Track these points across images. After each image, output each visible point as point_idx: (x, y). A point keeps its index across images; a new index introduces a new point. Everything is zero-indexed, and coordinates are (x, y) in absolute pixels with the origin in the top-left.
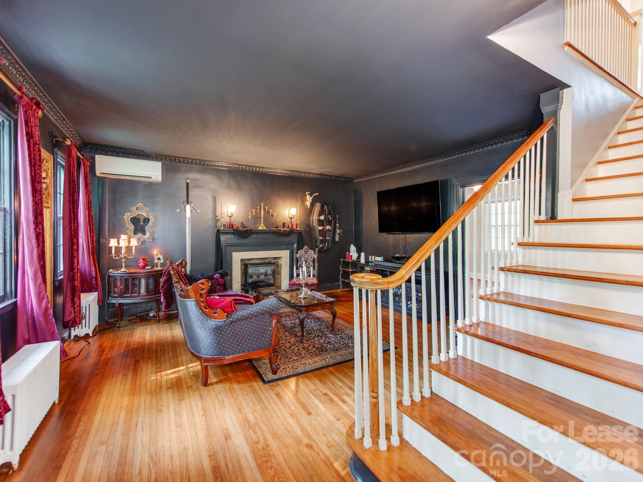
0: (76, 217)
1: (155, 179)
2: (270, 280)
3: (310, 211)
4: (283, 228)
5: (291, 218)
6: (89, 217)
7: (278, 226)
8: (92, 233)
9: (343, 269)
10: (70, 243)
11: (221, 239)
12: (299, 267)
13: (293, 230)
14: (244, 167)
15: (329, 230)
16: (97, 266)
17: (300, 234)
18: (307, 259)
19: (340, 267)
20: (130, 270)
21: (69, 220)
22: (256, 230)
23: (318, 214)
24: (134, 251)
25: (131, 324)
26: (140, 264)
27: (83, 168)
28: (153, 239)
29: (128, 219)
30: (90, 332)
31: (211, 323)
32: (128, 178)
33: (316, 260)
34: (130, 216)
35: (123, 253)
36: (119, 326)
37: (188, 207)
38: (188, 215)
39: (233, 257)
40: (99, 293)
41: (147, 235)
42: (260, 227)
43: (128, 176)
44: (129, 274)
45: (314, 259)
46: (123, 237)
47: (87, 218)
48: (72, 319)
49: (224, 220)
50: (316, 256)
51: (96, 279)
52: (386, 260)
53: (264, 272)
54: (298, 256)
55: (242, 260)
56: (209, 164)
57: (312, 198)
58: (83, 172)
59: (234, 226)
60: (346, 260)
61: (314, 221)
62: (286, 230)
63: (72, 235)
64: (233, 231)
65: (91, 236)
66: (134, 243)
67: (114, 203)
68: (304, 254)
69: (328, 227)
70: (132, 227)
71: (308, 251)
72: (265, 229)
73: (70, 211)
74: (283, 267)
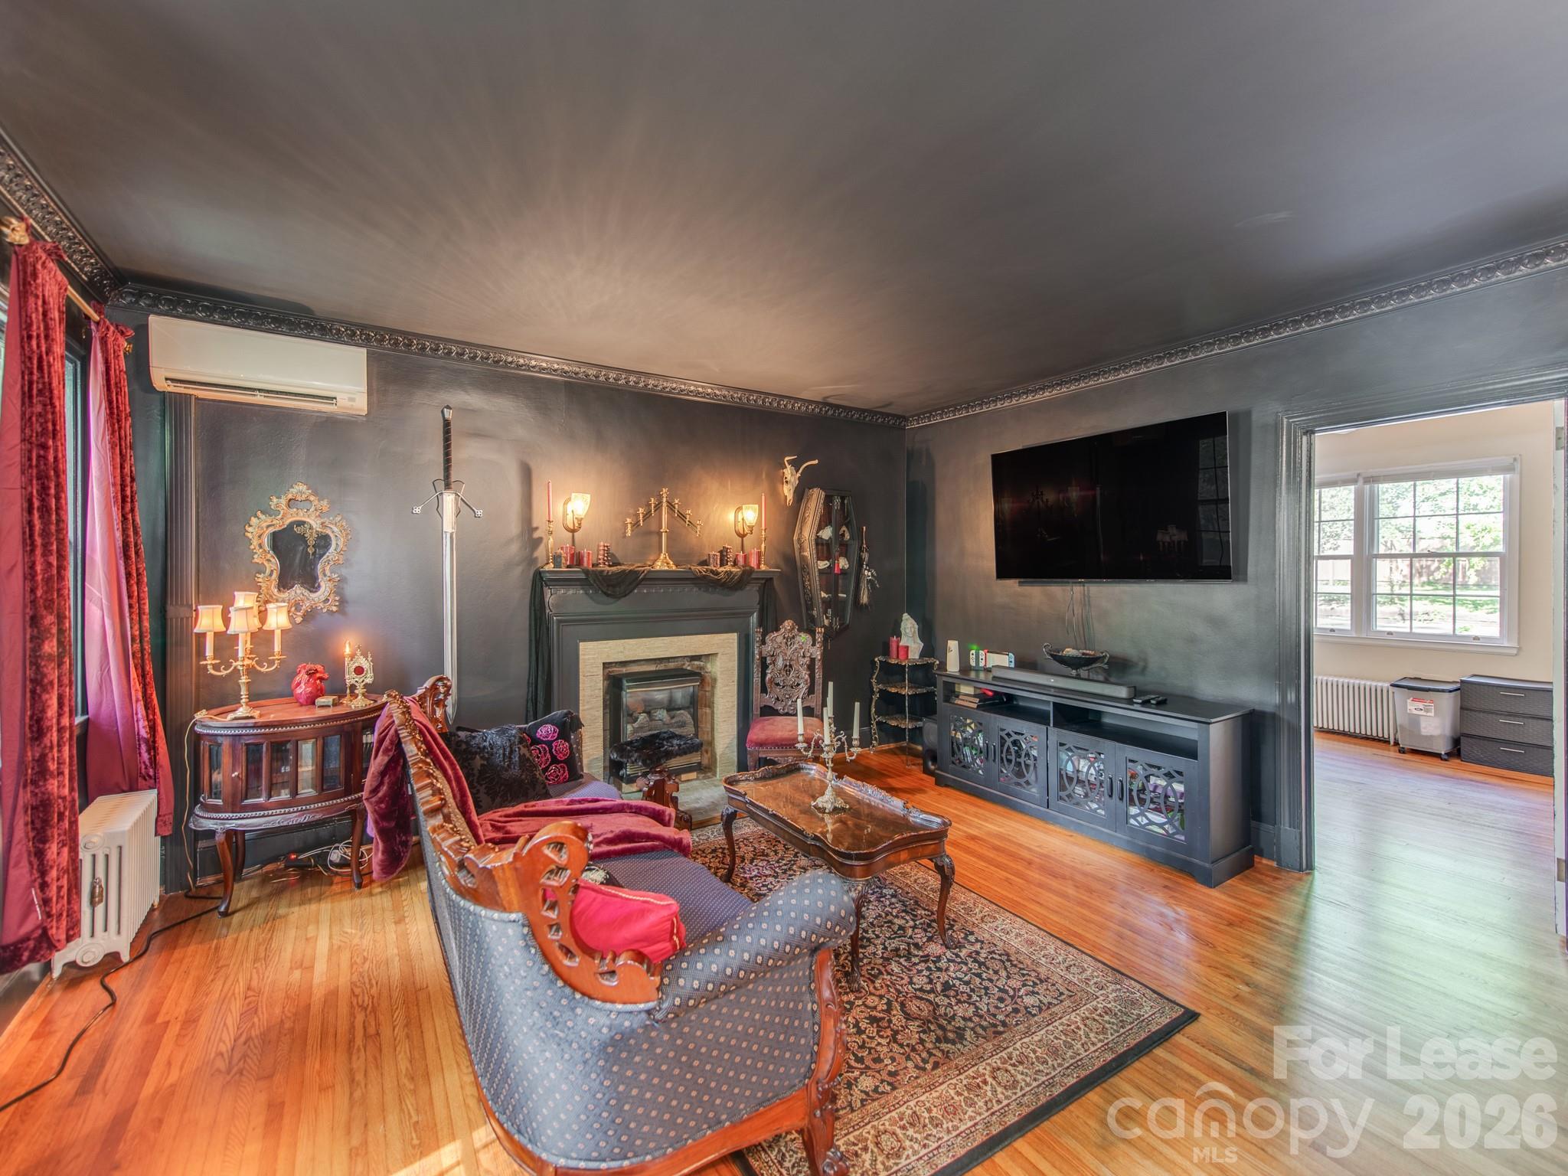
0: (53, 528)
1: (348, 404)
2: (683, 725)
3: (794, 514)
4: (722, 565)
5: (742, 536)
6: (124, 531)
7: (706, 558)
8: (135, 588)
9: (880, 686)
10: (29, 631)
11: (547, 600)
12: (768, 685)
13: (752, 570)
14: (612, 375)
15: (843, 572)
16: (156, 702)
17: (766, 583)
18: (791, 660)
19: (874, 681)
20: (265, 710)
21: (24, 540)
22: (649, 572)
23: (817, 523)
24: (277, 648)
25: (270, 896)
26: (299, 691)
27: (100, 355)
28: (343, 602)
29: (260, 537)
30: (122, 944)
31: (592, 1021)
32: (259, 399)
33: (818, 665)
34: (268, 527)
35: (241, 654)
36: (227, 908)
37: (449, 500)
38: (449, 524)
39: (581, 657)
40: (162, 790)
41: (322, 589)
42: (659, 563)
43: (260, 390)
44: (261, 727)
45: (813, 660)
46: (243, 600)
47: (118, 534)
48: (33, 931)
49: (555, 542)
50: (817, 653)
51: (152, 747)
52: (1022, 664)
53: (666, 701)
54: (768, 648)
55: (606, 665)
56: (511, 363)
57: (798, 475)
58: (101, 367)
59: (585, 559)
60: (893, 661)
61: (806, 545)
62: (731, 572)
63: (33, 602)
64: (583, 576)
65: (130, 597)
66: (278, 619)
67: (213, 485)
68: (783, 645)
69: (843, 563)
70: (273, 564)
71: (793, 637)
72: (674, 568)
73: (26, 505)
74: (719, 684)
